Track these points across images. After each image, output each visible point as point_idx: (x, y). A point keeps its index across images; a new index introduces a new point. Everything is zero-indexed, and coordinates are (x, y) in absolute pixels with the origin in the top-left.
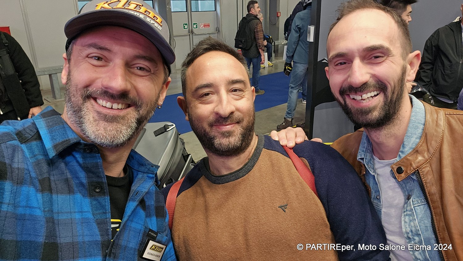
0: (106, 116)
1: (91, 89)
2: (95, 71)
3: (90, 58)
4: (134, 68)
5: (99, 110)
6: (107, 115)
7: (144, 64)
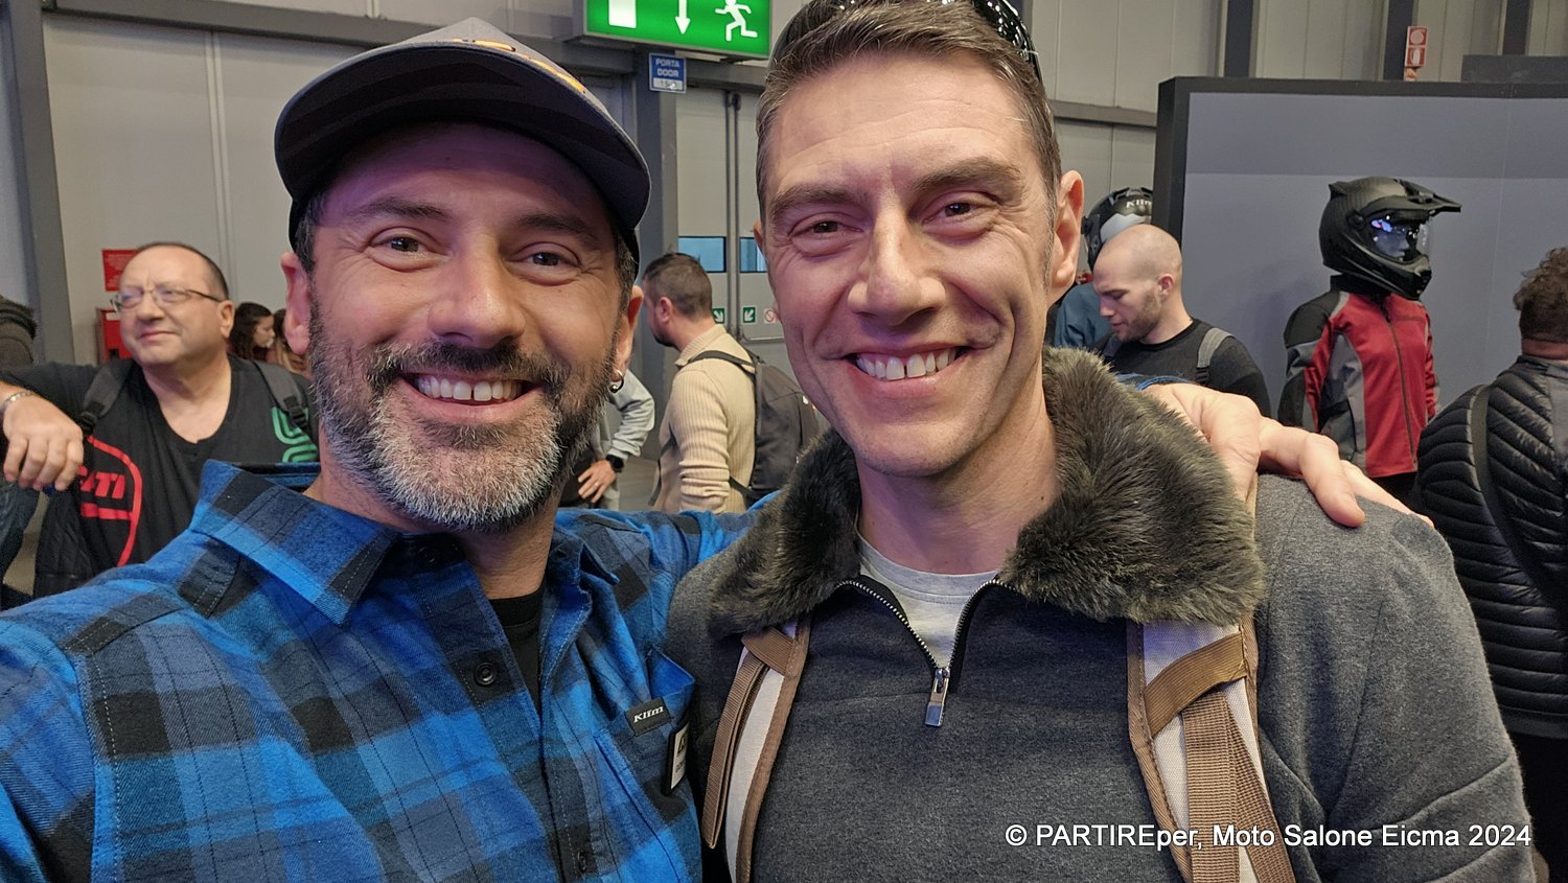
1: (396, 349)
3: (378, 248)
4: (527, 258)
6: (457, 429)
7: (553, 243)
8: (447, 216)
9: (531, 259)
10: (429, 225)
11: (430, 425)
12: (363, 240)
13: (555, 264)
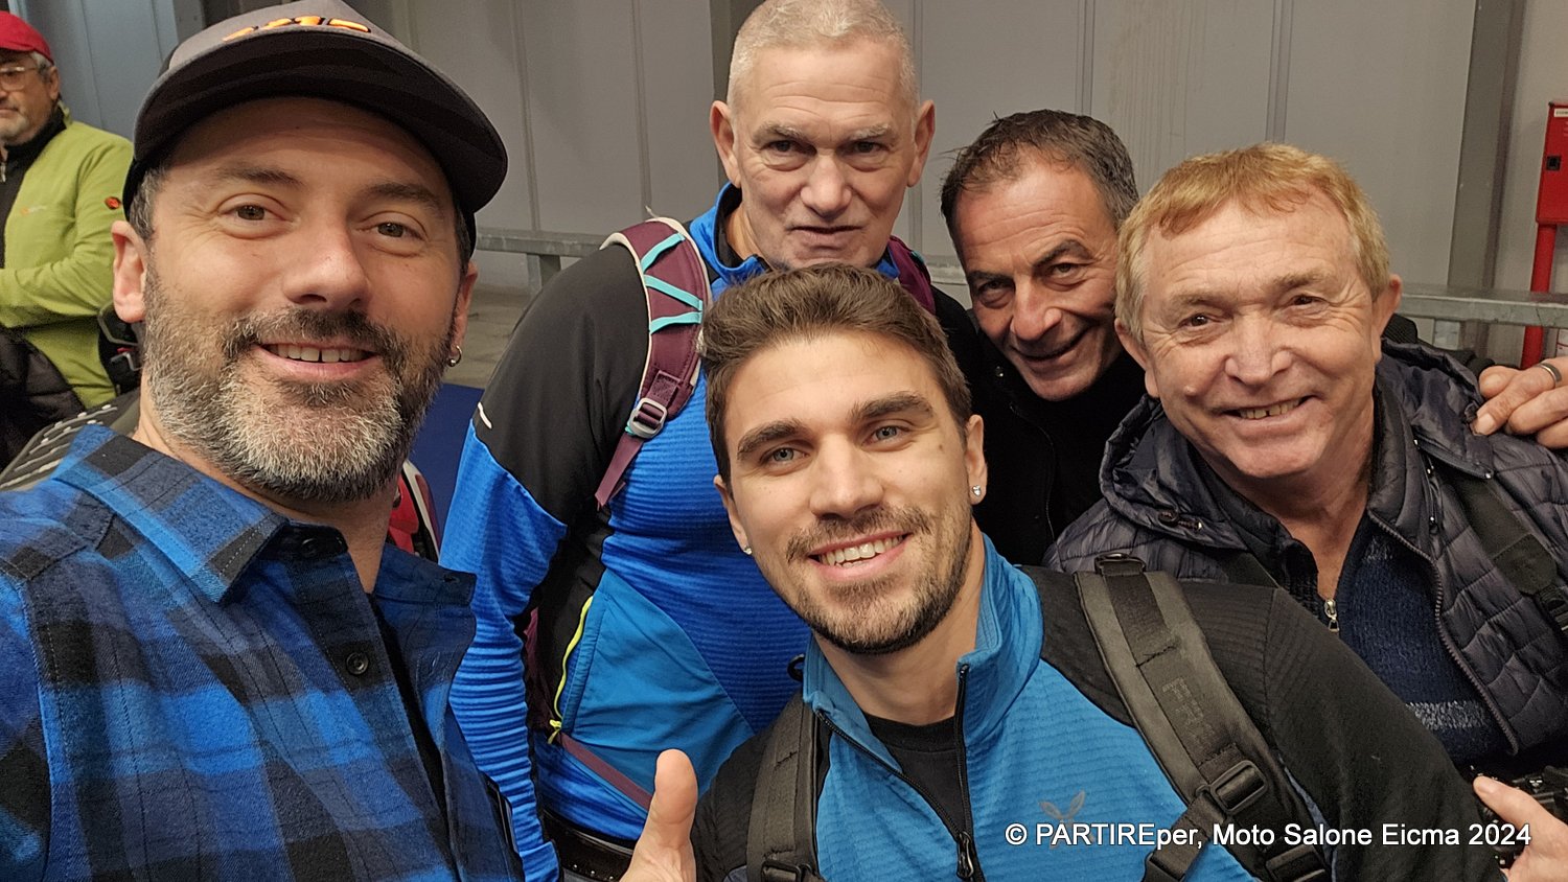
0: (306, 387)
1: (253, 318)
2: (254, 255)
3: (225, 217)
4: (372, 227)
5: (282, 375)
6: (309, 386)
7: (400, 212)
8: (297, 182)
9: (377, 229)
10: (278, 192)
11: (284, 383)
13: (400, 236)
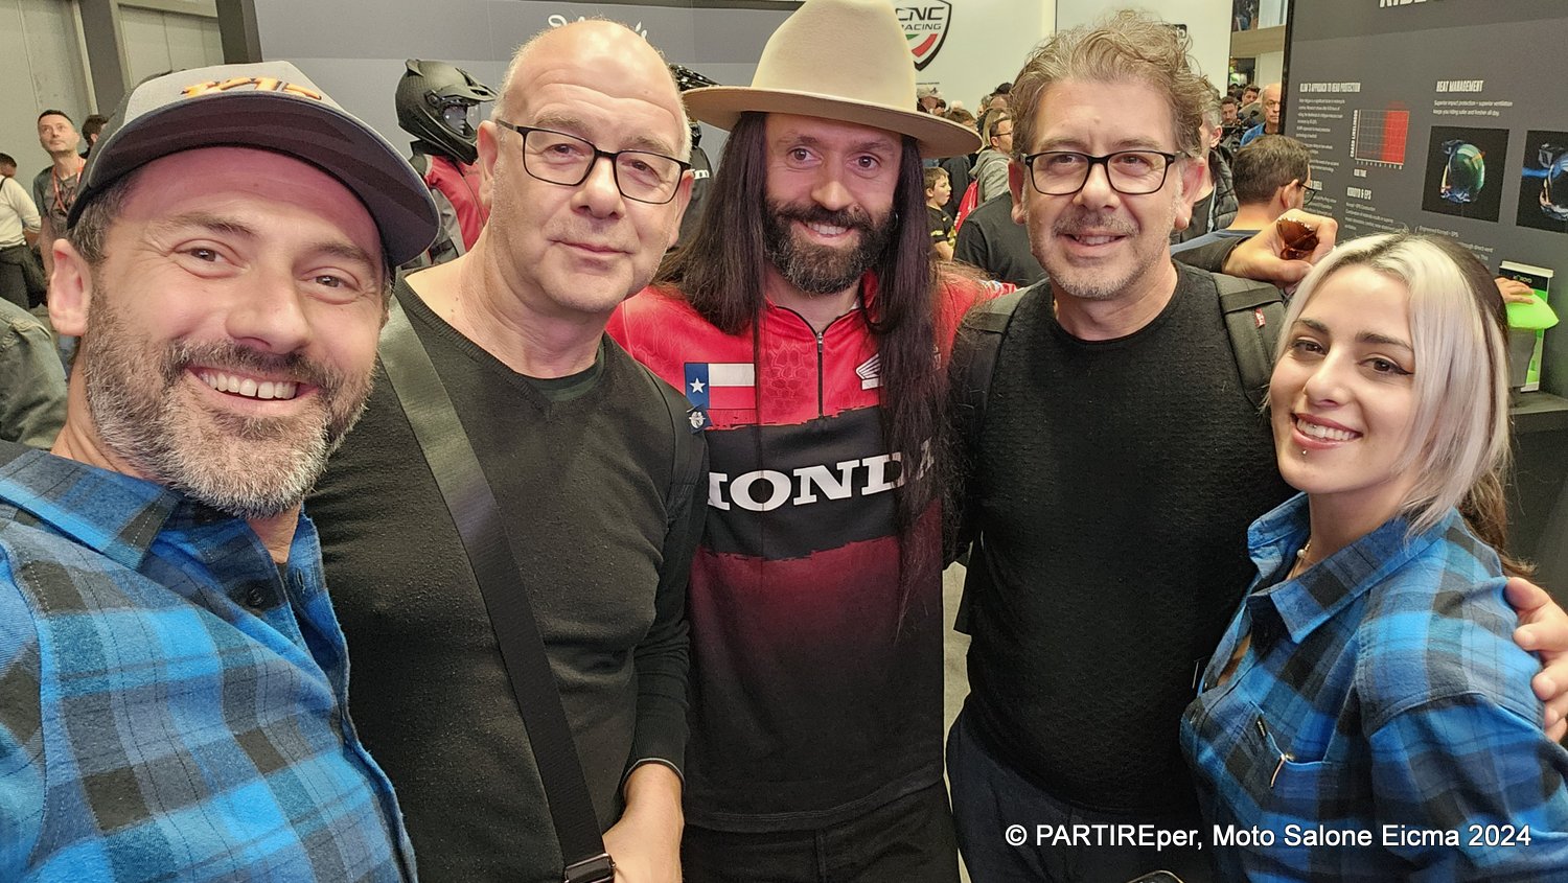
11: (219, 414)
12: (170, 246)
